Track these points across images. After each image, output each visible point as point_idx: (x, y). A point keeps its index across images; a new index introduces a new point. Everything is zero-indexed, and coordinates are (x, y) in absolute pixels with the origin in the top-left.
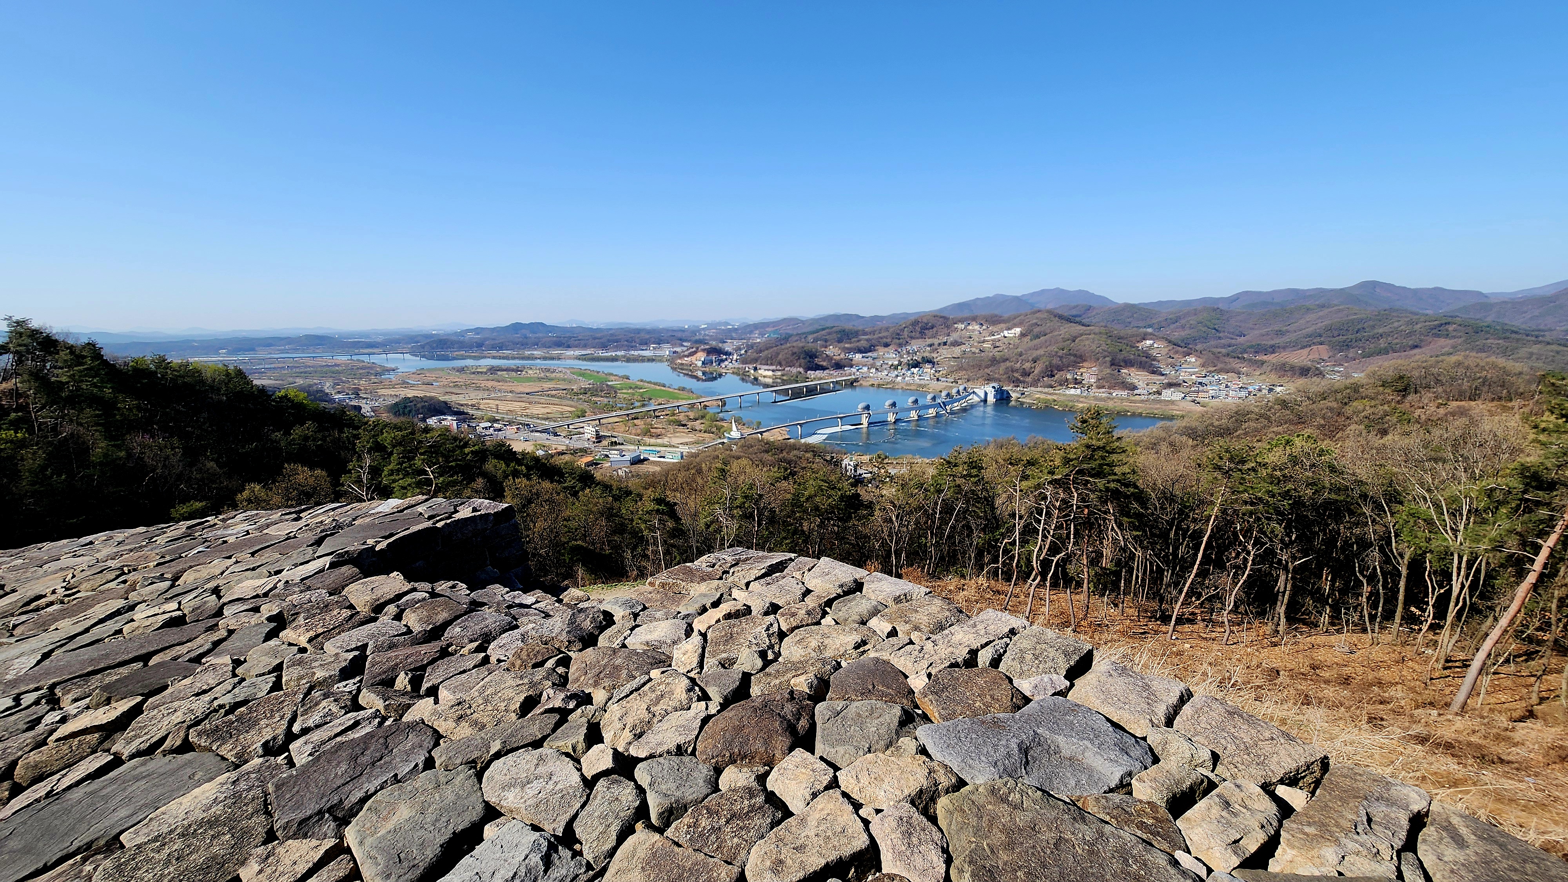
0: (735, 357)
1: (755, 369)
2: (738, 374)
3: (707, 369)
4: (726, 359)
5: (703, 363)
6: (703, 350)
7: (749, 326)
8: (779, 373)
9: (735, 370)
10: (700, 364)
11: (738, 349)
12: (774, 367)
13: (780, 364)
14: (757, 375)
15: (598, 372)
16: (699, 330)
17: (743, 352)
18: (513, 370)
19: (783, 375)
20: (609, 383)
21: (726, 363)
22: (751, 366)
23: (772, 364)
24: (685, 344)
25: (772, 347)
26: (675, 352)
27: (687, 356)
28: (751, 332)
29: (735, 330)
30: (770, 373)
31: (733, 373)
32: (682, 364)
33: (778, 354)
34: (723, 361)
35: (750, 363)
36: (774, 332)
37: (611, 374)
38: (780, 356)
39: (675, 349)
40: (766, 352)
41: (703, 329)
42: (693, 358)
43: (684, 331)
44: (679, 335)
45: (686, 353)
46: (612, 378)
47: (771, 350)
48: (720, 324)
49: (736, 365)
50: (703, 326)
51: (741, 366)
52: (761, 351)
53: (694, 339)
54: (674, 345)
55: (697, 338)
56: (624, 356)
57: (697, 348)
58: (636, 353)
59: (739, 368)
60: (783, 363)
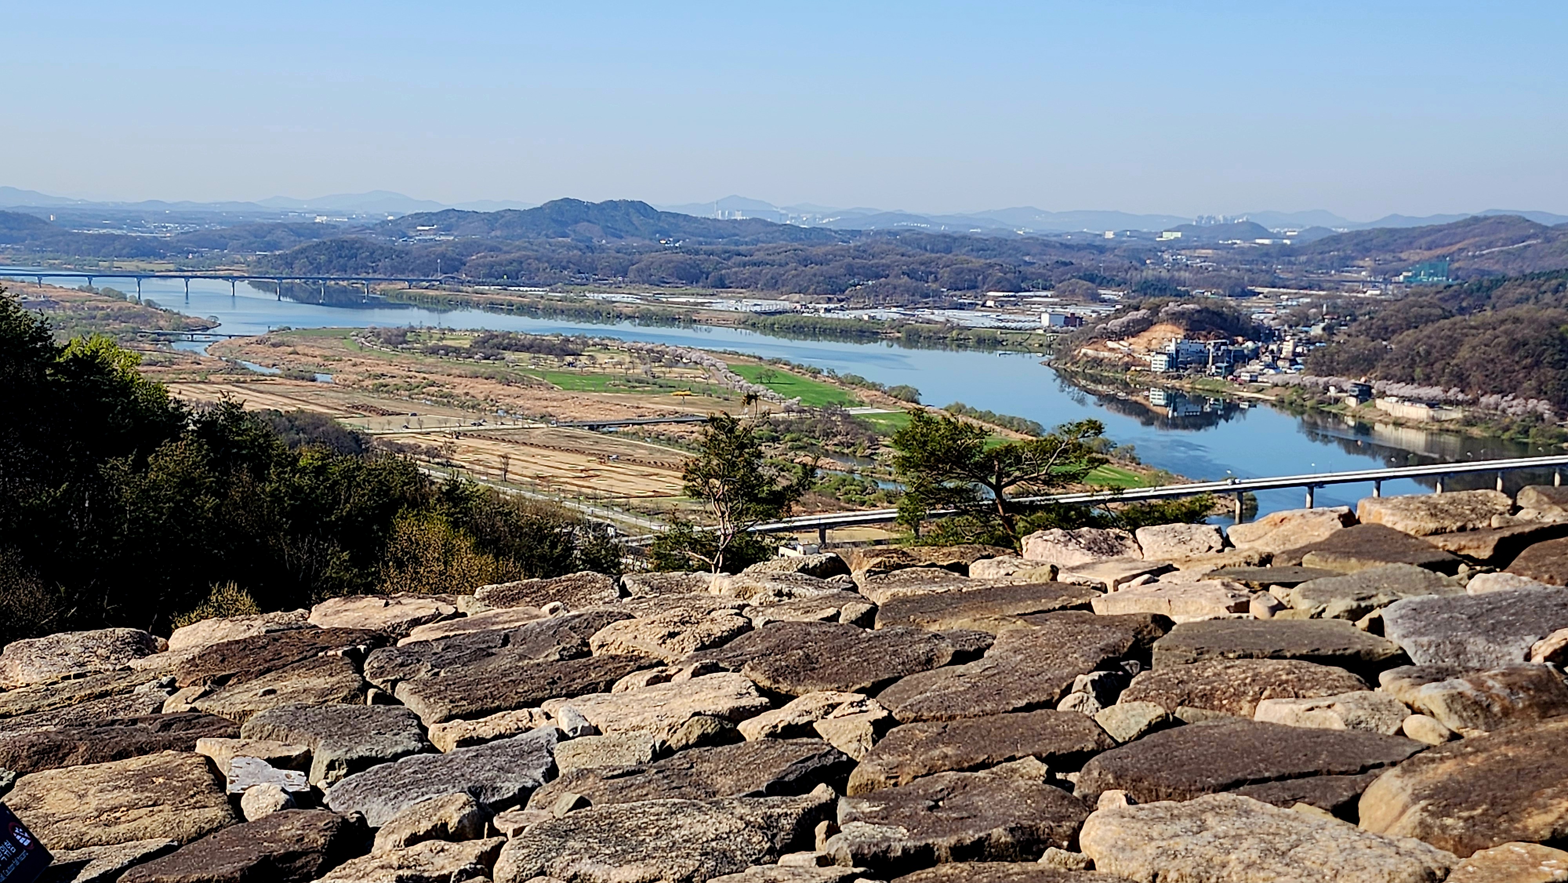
0: (1288, 347)
1: (1365, 394)
2: (1296, 408)
3: (1186, 385)
4: (1256, 354)
5: (1174, 362)
6: (1175, 318)
7: (1337, 239)
8: (1457, 414)
9: (1289, 395)
10: (1159, 363)
11: (1302, 320)
12: (1436, 392)
13: (1461, 380)
14: (1368, 414)
15: (816, 373)
16: (1155, 250)
17: (1317, 331)
18: (550, 350)
19: (1469, 422)
20: (853, 411)
21: (1255, 366)
22: (1348, 384)
23: (1428, 381)
24: (1107, 294)
25: (1429, 319)
26: (1072, 320)
27: (1119, 336)
28: (1344, 263)
29: (1286, 253)
30: (1421, 412)
31: (1280, 404)
32: (1098, 362)
33: (1455, 343)
34: (1243, 358)
35: (1345, 371)
36: (1434, 267)
37: (858, 382)
38: (1464, 352)
39: (1070, 310)
40: (1408, 336)
41: (1170, 245)
42: (1138, 344)
43: (1101, 250)
44: (1085, 261)
45: (1114, 324)
46: (862, 394)
47: (1429, 329)
48: (1228, 229)
49: (1293, 376)
50: (1168, 236)
51: (1309, 379)
52: (1386, 332)
53: (1137, 276)
54: (1067, 296)
55: (1149, 273)
56: (898, 326)
57: (1155, 310)
58: (939, 316)
59: (1299, 386)
60: (1476, 377)
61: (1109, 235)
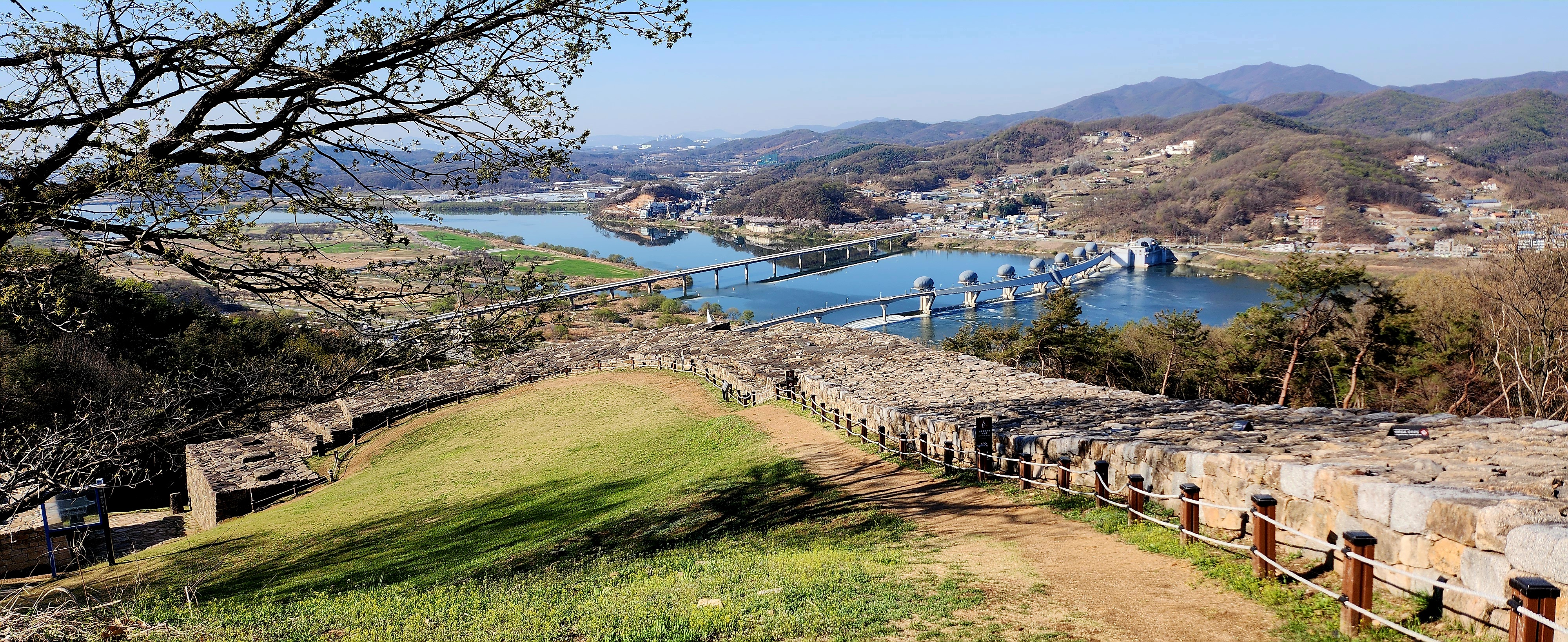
0: (704, 202)
1: (740, 223)
2: (710, 232)
3: (657, 224)
4: (689, 206)
5: (650, 213)
6: (649, 191)
7: (725, 145)
8: (781, 229)
9: (706, 225)
10: (643, 214)
11: (711, 187)
12: (771, 219)
13: (782, 213)
14: (743, 232)
15: (467, 232)
16: (639, 155)
17: (717, 193)
19: (787, 233)
20: (489, 251)
21: (689, 213)
22: (732, 218)
23: (768, 214)
24: (616, 180)
25: (768, 184)
26: (599, 195)
27: (622, 202)
28: (730, 157)
29: (703, 153)
30: (765, 229)
31: (702, 230)
32: (613, 216)
33: (778, 196)
34: (683, 209)
35: (731, 212)
36: (770, 156)
37: (490, 236)
38: (782, 200)
39: (598, 189)
40: (758, 193)
41: (646, 152)
42: (632, 206)
43: (611, 156)
44: (604, 163)
45: (620, 196)
46: (493, 242)
47: (766, 190)
48: (675, 142)
49: (707, 216)
50: (644, 147)
51: (715, 217)
52: (748, 191)
53: (630, 170)
54: (596, 182)
55: (636, 168)
56: (510, 204)
57: (639, 188)
58: (530, 197)
59: (711, 221)
60: (788, 211)
61: (615, 148)
